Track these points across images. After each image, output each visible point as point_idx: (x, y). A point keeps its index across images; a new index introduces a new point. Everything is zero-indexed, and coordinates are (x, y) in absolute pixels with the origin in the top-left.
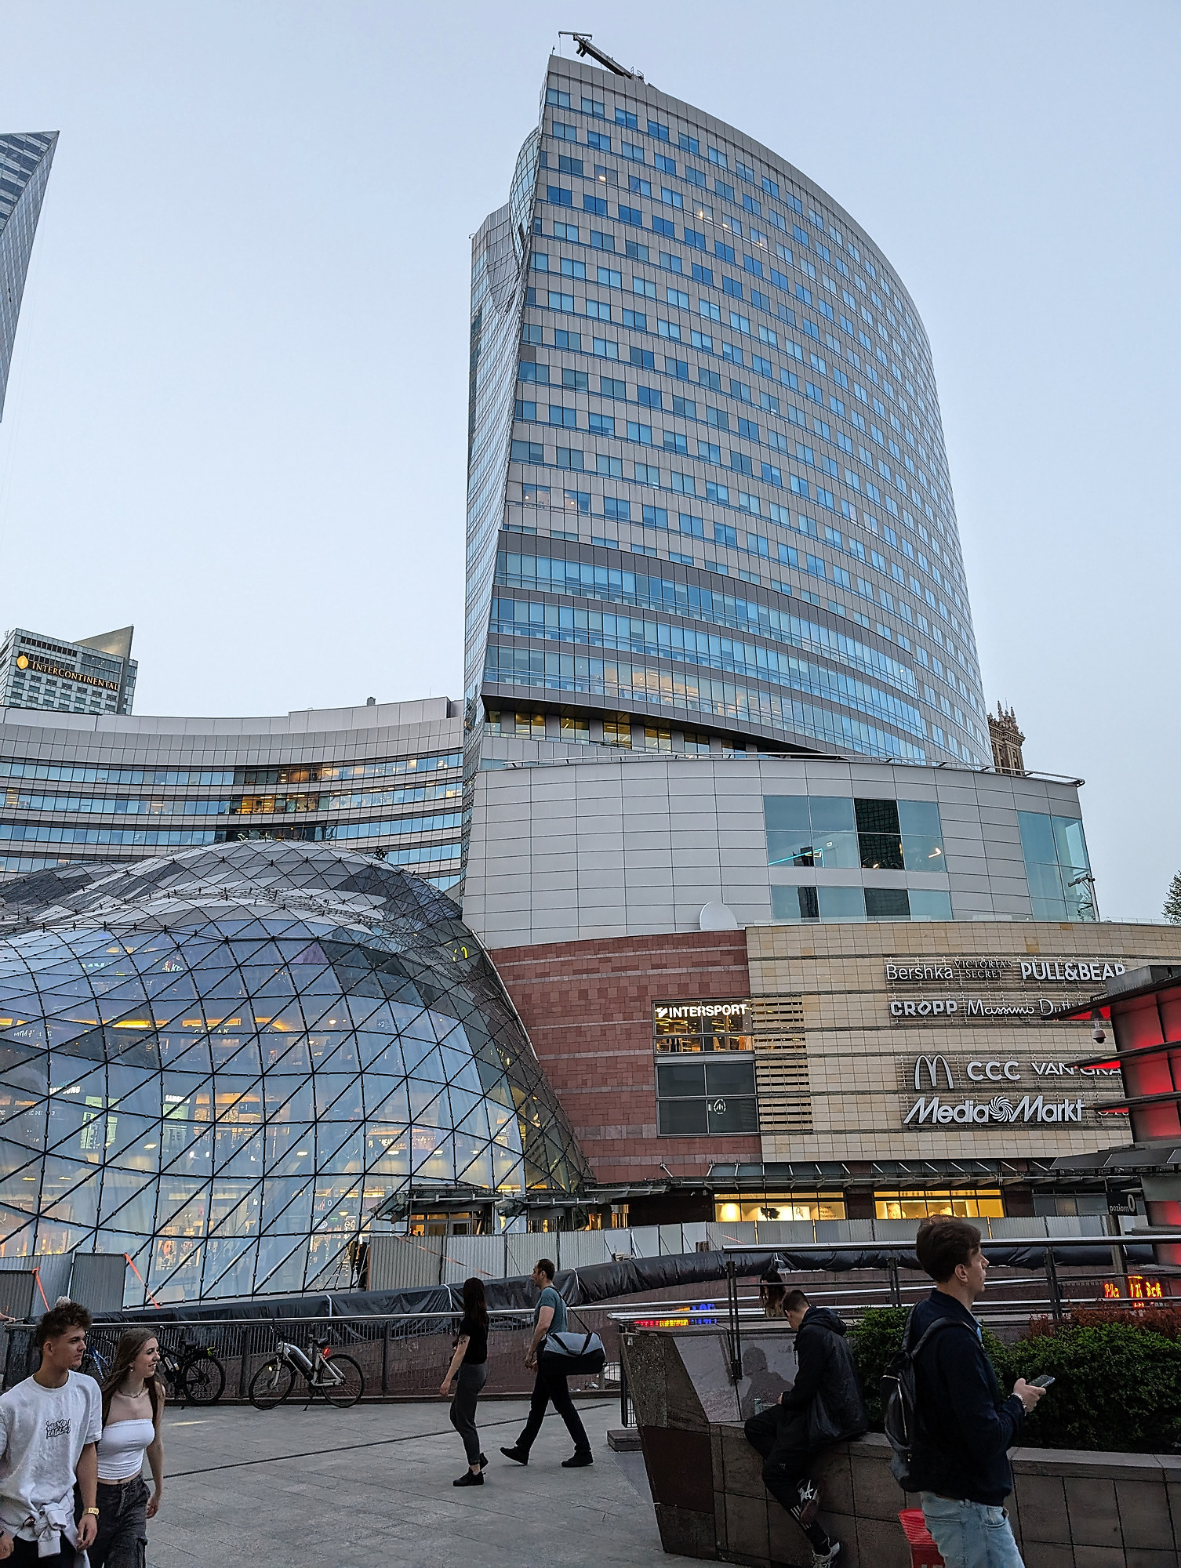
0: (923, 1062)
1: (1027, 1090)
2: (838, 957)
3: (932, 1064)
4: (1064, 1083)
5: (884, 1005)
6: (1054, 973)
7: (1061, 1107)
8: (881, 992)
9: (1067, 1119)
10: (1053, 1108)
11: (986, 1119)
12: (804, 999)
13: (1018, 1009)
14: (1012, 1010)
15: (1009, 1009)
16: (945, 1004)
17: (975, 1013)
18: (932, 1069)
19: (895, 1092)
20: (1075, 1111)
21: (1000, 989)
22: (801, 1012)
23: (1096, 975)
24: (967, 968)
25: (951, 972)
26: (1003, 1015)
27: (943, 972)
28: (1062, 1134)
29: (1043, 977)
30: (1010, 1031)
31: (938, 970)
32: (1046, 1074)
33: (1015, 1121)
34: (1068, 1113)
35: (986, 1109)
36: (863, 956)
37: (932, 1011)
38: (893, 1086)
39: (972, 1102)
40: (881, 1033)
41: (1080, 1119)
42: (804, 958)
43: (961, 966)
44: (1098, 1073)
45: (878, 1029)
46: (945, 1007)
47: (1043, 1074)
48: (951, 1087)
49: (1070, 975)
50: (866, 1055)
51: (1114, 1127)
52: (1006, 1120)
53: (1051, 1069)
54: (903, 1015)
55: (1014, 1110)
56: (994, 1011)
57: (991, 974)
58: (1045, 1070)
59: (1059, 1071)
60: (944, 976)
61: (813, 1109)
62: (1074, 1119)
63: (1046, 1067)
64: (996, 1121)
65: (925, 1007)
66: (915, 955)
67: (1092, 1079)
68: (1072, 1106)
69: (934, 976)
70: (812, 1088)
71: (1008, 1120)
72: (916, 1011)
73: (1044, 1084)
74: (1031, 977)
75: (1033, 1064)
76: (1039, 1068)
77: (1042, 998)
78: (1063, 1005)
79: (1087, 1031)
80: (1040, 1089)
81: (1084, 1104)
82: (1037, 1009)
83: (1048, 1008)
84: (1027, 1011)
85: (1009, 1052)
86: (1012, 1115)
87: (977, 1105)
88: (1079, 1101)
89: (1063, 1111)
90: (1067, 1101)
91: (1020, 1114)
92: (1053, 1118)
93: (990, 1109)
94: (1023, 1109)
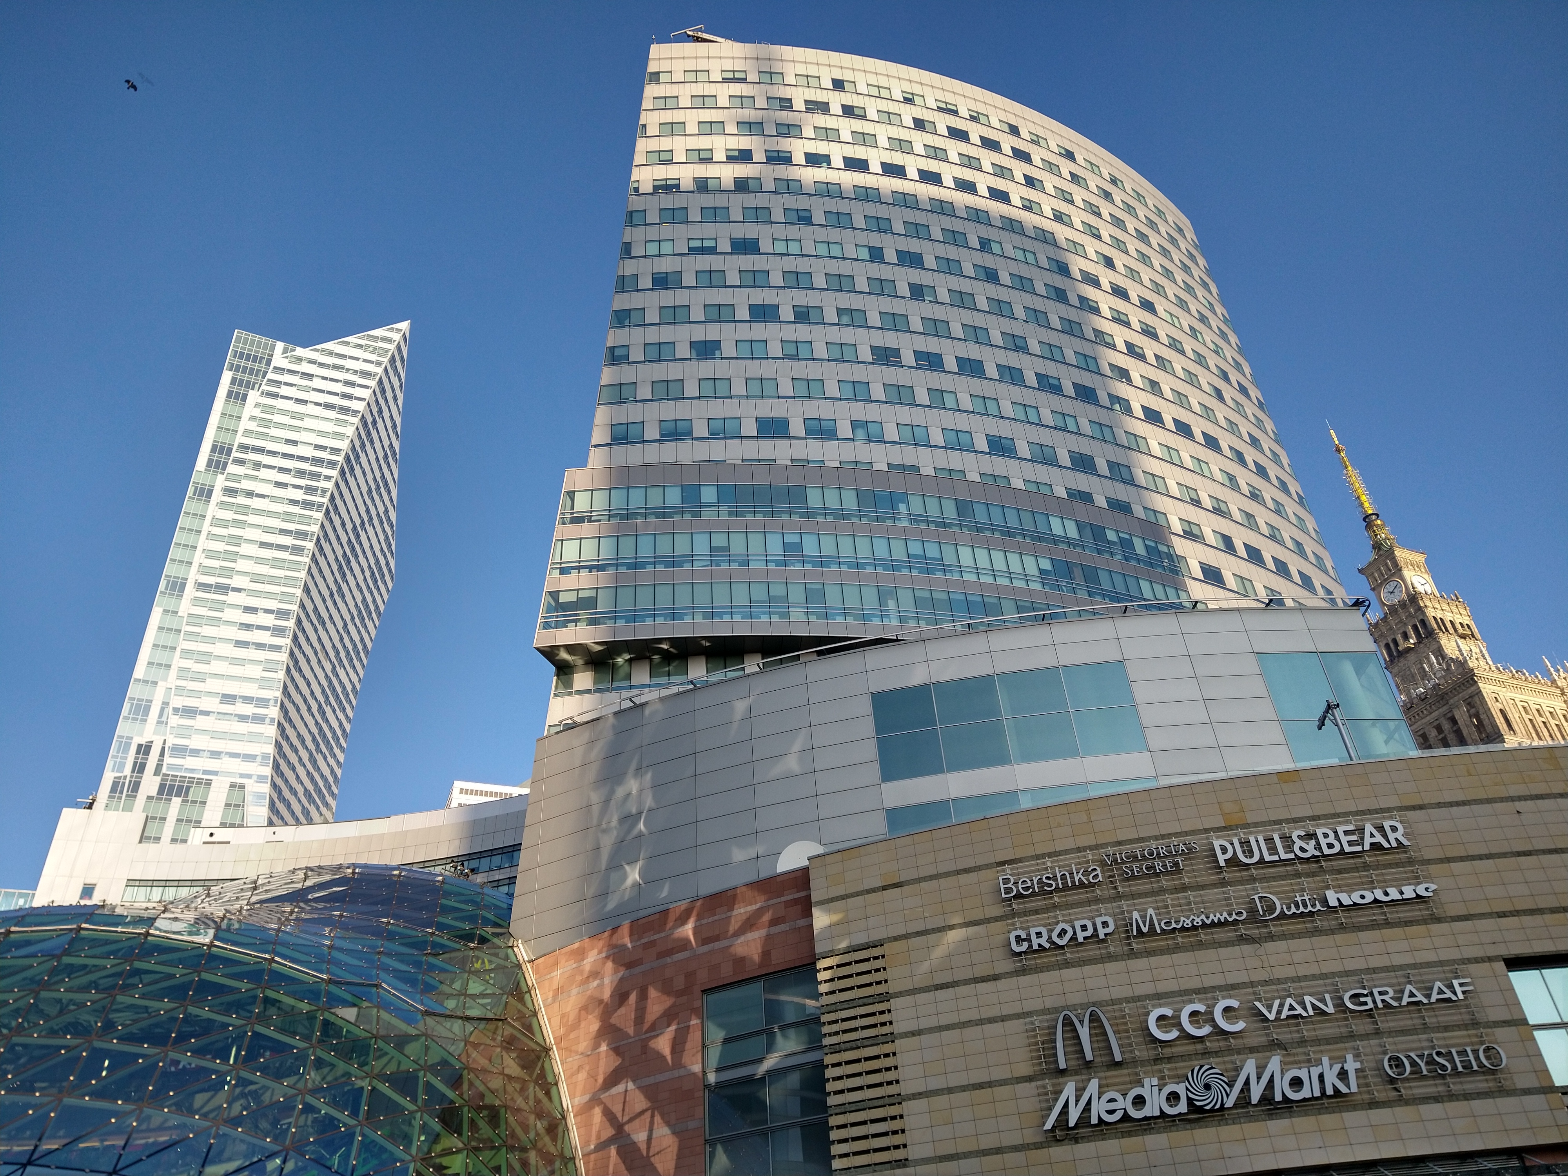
0: (1068, 1023)
1: (1252, 1050)
2: (931, 878)
3: (1081, 1022)
4: (1321, 1028)
5: (999, 939)
6: (1273, 850)
7: (1315, 1072)
8: (997, 919)
9: (1330, 1091)
10: (1303, 1074)
11: (1182, 1107)
12: (887, 949)
13: (1218, 915)
14: (1208, 918)
15: (1203, 917)
16: (1094, 925)
17: (1145, 930)
18: (1084, 1032)
19: (1029, 1079)
20: (1343, 1075)
21: (1184, 888)
22: (885, 969)
23: (1350, 843)
24: (1123, 862)
25: (1099, 872)
26: (1194, 928)
27: (1086, 873)
28: (1328, 1120)
29: (1256, 858)
30: (1211, 953)
31: (1078, 873)
32: (1283, 1016)
33: (1235, 1106)
34: (1331, 1079)
35: (1180, 1089)
36: (967, 871)
37: (1074, 938)
38: (1025, 1069)
39: (1155, 1081)
40: (1002, 984)
41: (1354, 1088)
42: (884, 888)
43: (1116, 860)
44: (1380, 1005)
45: (996, 978)
46: (1095, 929)
47: (1277, 1019)
48: (1118, 1058)
49: (1302, 849)
50: (981, 1022)
51: (1429, 1098)
52: (1218, 1106)
53: (1292, 1008)
54: (1030, 951)
55: (1231, 1085)
56: (1177, 922)
57: (1164, 866)
58: (1279, 1012)
59: (1305, 1009)
60: (1088, 880)
61: (908, 1123)
62: (1344, 1089)
63: (1281, 1005)
64: (1200, 1110)
65: (1063, 932)
66: (1043, 856)
67: (1371, 1016)
68: (1337, 1068)
69: (1073, 882)
70: (905, 1088)
71: (1222, 1104)
72: (1050, 940)
73: (1284, 1035)
74: (1233, 862)
75: (1257, 1004)
76: (1269, 1008)
77: (1259, 892)
78: (1299, 899)
79: (1352, 937)
80: (1275, 1045)
81: (1362, 1062)
82: (1253, 911)
83: (1271, 908)
84: (1234, 917)
85: (1215, 988)
86: (1228, 1095)
87: (1165, 1085)
88: (1349, 1057)
89: (1321, 1077)
90: (1325, 1060)
91: (1242, 1091)
92: (1305, 1093)
93: (1187, 1089)
94: (1247, 1082)
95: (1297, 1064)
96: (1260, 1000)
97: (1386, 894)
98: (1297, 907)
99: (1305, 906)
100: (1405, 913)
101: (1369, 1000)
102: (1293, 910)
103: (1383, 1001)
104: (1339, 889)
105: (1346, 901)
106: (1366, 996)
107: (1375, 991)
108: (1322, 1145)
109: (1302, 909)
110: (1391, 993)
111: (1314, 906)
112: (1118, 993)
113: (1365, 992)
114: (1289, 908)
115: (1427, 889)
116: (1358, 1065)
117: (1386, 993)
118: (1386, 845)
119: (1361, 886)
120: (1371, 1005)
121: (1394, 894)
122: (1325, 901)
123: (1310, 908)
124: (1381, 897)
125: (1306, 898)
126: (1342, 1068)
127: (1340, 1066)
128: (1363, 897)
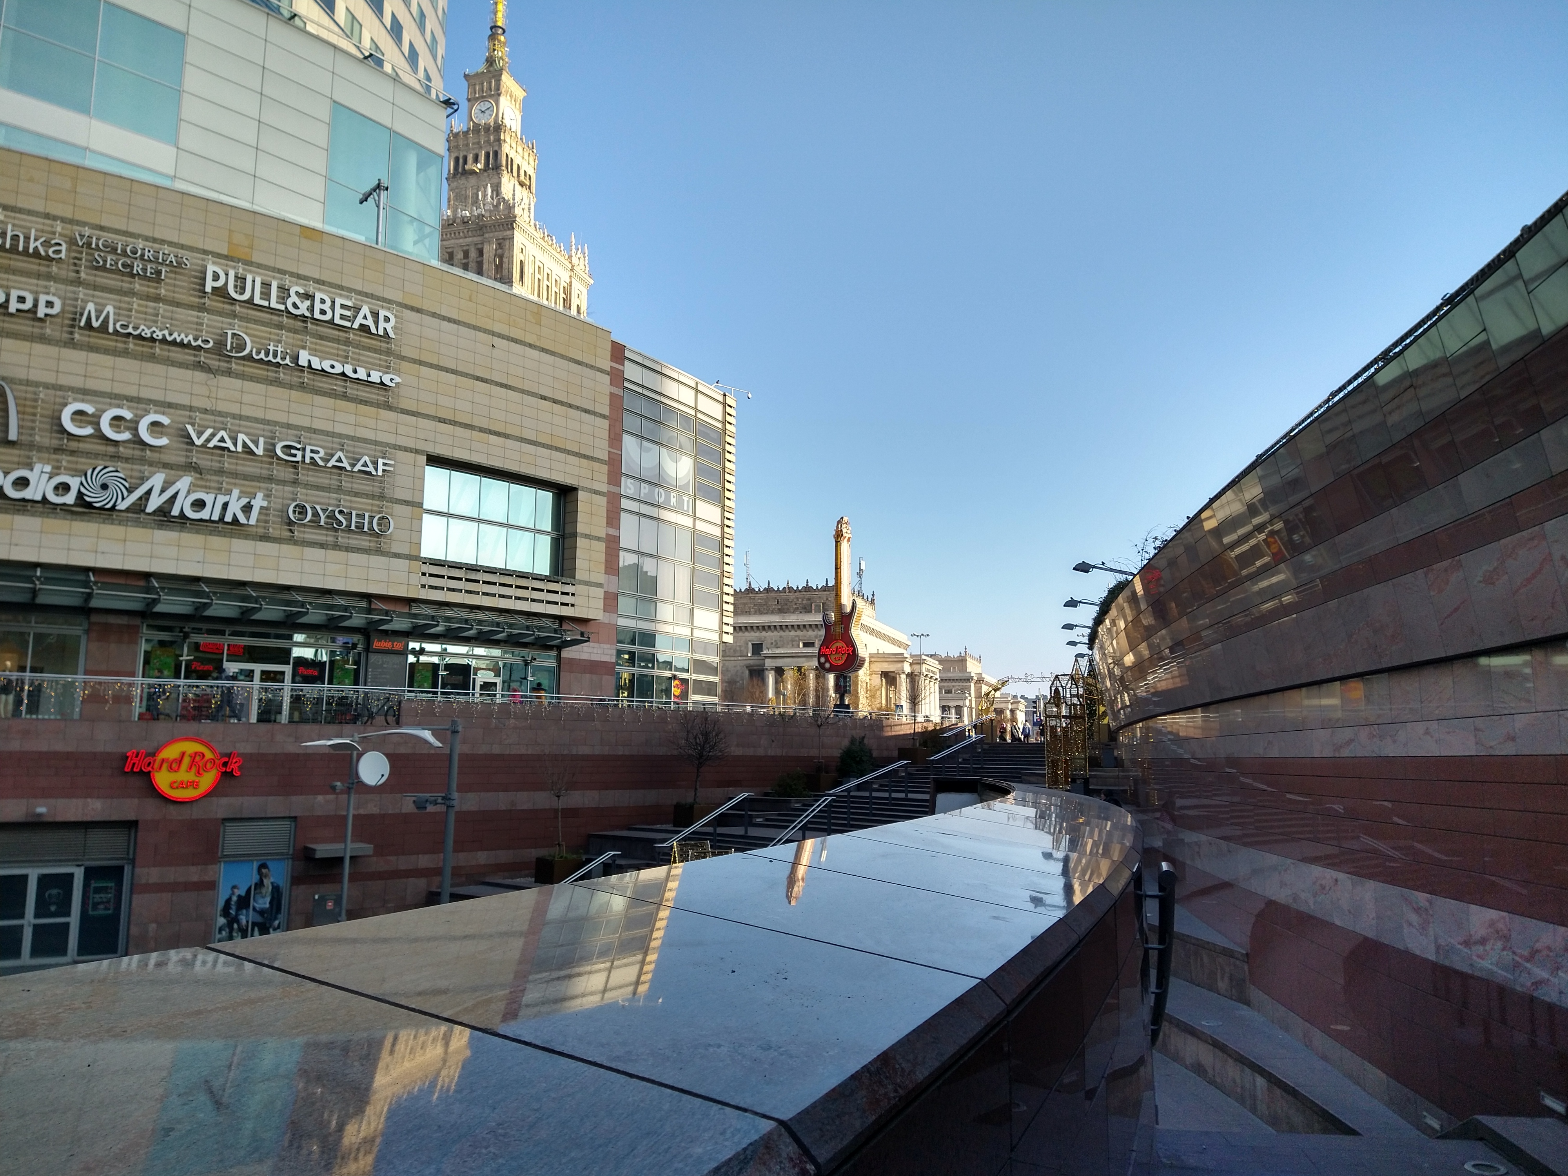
1: (166, 466)
4: (243, 465)
6: (266, 295)
7: (221, 499)
9: (228, 518)
10: (209, 499)
11: (70, 498)
13: (183, 336)
14: (171, 335)
15: (166, 332)
16: (36, 300)
17: (95, 324)
20: (247, 509)
21: (157, 299)
23: (342, 317)
24: (98, 248)
25: (64, 248)
26: (152, 340)
27: (47, 244)
28: (216, 541)
29: (246, 296)
30: (160, 369)
31: (36, 240)
32: (211, 445)
33: (128, 510)
34: (235, 509)
35: (74, 483)
37: (5, 306)
39: (48, 468)
41: (253, 521)
43: (89, 245)
44: (308, 460)
46: (36, 305)
47: (204, 446)
48: (13, 437)
49: (295, 306)
51: (317, 544)
52: (109, 506)
53: (222, 440)
55: (130, 491)
56: (135, 328)
57: (144, 270)
58: (208, 440)
59: (235, 445)
60: (46, 252)
62: (242, 519)
63: (213, 435)
64: (89, 505)
67: (295, 468)
68: (244, 501)
69: (26, 248)
71: (114, 505)
73: (204, 461)
74: (221, 292)
75: (189, 427)
76: (200, 434)
77: (234, 329)
78: (271, 348)
79: (308, 397)
80: (190, 467)
81: (269, 502)
82: (220, 344)
83: (241, 347)
84: (199, 342)
85: (150, 401)
86: (123, 499)
87: (58, 474)
88: (260, 495)
89: (225, 506)
90: (236, 492)
91: (140, 498)
92: (204, 514)
93: (82, 484)
94: (149, 493)
95: (207, 489)
96: (193, 425)
97: (355, 372)
98: (267, 354)
99: (275, 356)
100: (364, 393)
101: (299, 454)
102: (262, 355)
103: (312, 458)
104: (314, 352)
105: (316, 364)
106: (299, 449)
107: (308, 448)
108: (201, 560)
109: (270, 358)
110: (322, 454)
111: (283, 359)
112: (35, 375)
113: (299, 446)
114: (258, 353)
115: (391, 380)
116: (265, 504)
117: (318, 452)
118: (374, 330)
119: (336, 357)
120: (299, 458)
121: (362, 374)
122: (296, 359)
123: (278, 360)
124: (349, 372)
125: (279, 349)
126: (249, 503)
127: (248, 500)
128: (333, 367)
